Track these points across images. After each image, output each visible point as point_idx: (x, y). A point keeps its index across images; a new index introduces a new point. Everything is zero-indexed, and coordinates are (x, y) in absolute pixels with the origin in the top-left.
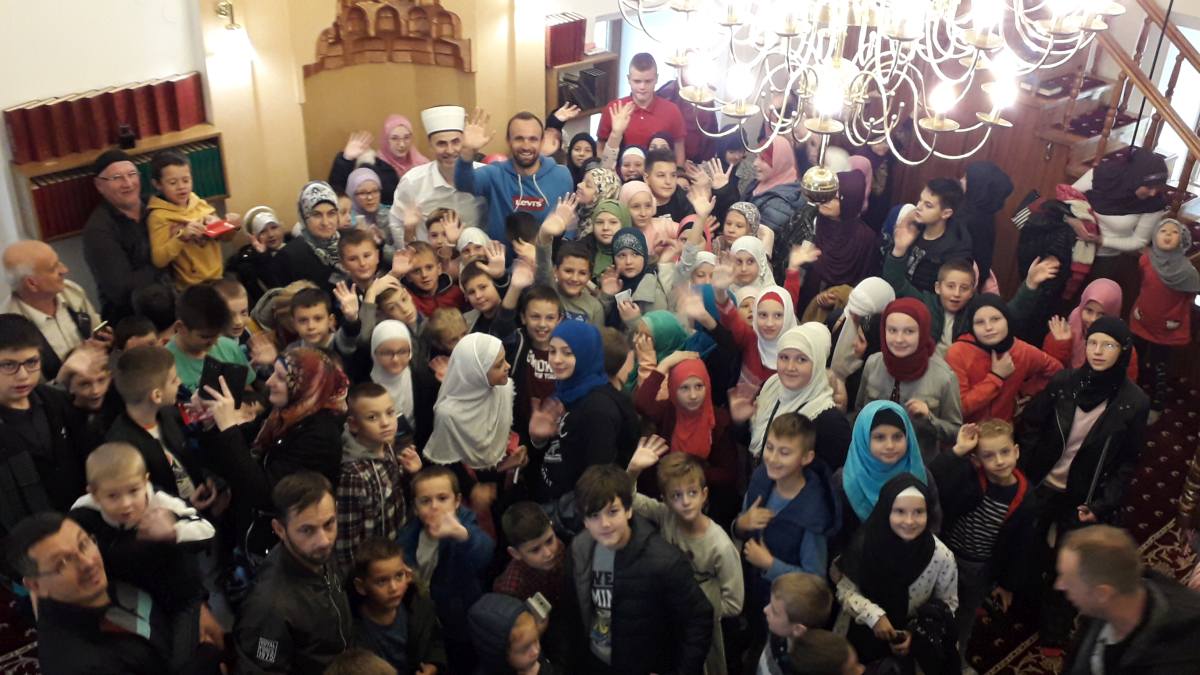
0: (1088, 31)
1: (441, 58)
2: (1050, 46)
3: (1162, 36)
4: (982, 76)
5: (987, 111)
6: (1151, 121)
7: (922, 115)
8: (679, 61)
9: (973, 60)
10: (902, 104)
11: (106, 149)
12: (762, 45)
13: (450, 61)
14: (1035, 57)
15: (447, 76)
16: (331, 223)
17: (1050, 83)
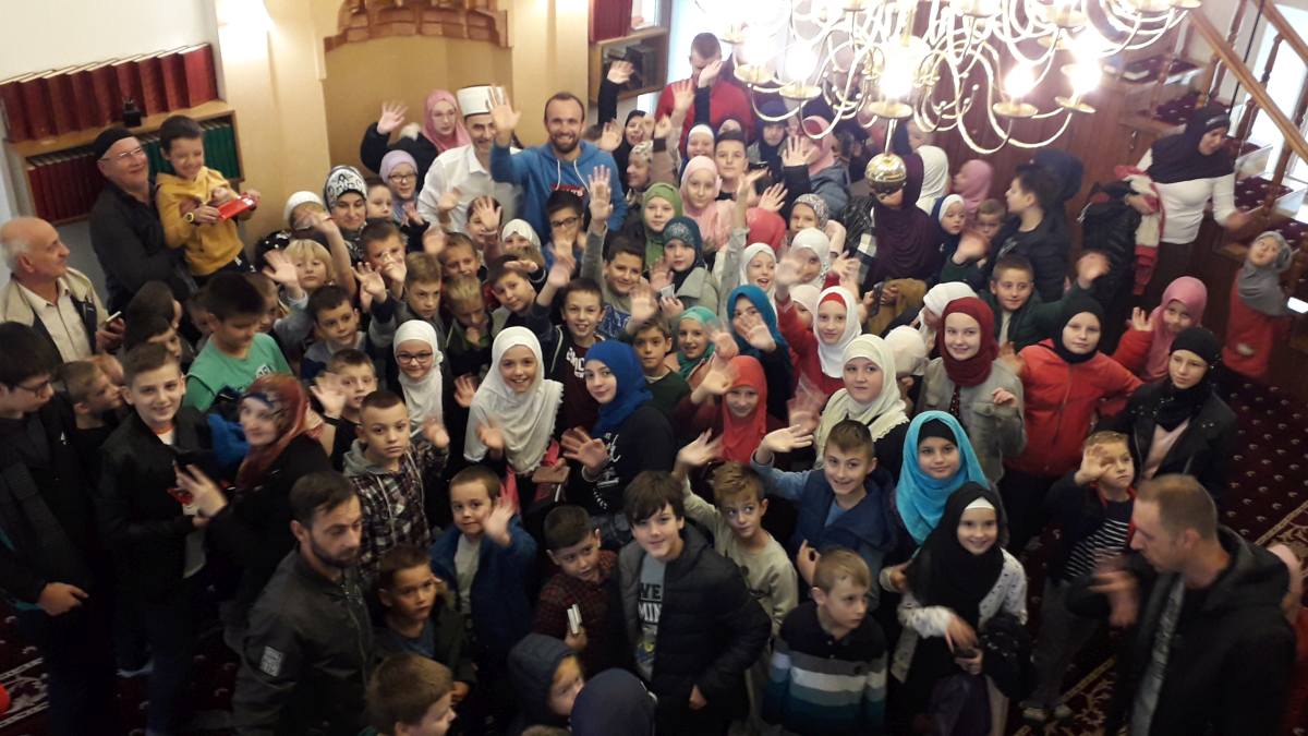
0: (1179, 9)
1: (474, 32)
2: (1137, 25)
3: (1258, 16)
4: (1062, 58)
5: (1068, 95)
6: (1245, 108)
7: (997, 99)
8: (734, 37)
9: (1052, 40)
10: (976, 87)
11: (108, 126)
12: (825, 21)
13: (485, 34)
14: (1121, 37)
15: (481, 51)
16: (358, 215)
17: (1138, 65)
